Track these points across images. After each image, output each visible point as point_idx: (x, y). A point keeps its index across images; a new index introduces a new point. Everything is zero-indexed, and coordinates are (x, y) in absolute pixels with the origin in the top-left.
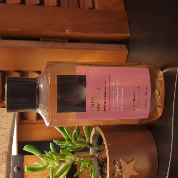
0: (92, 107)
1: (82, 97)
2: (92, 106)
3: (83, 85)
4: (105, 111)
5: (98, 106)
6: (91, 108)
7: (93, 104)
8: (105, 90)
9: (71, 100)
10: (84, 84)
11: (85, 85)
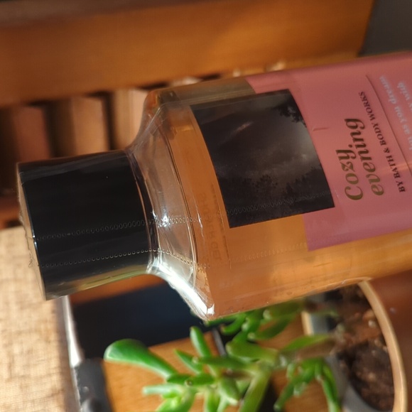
0: (351, 182)
1: (304, 156)
2: (351, 178)
3: (292, 118)
4: (402, 190)
5: (372, 177)
6: (349, 188)
7: (350, 171)
8: (375, 121)
9: (266, 172)
10: (294, 115)
11: (298, 116)
